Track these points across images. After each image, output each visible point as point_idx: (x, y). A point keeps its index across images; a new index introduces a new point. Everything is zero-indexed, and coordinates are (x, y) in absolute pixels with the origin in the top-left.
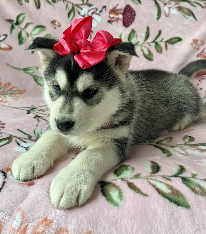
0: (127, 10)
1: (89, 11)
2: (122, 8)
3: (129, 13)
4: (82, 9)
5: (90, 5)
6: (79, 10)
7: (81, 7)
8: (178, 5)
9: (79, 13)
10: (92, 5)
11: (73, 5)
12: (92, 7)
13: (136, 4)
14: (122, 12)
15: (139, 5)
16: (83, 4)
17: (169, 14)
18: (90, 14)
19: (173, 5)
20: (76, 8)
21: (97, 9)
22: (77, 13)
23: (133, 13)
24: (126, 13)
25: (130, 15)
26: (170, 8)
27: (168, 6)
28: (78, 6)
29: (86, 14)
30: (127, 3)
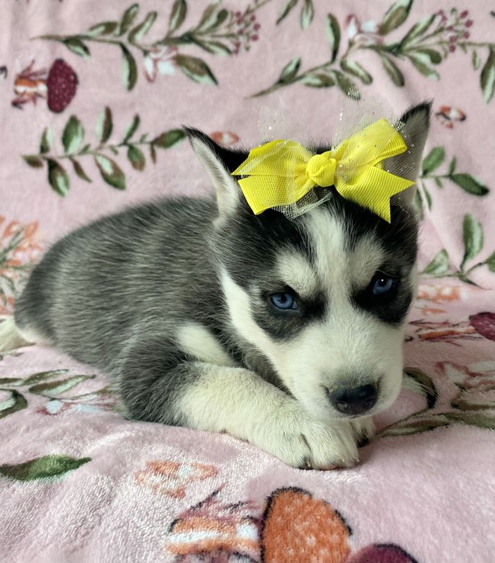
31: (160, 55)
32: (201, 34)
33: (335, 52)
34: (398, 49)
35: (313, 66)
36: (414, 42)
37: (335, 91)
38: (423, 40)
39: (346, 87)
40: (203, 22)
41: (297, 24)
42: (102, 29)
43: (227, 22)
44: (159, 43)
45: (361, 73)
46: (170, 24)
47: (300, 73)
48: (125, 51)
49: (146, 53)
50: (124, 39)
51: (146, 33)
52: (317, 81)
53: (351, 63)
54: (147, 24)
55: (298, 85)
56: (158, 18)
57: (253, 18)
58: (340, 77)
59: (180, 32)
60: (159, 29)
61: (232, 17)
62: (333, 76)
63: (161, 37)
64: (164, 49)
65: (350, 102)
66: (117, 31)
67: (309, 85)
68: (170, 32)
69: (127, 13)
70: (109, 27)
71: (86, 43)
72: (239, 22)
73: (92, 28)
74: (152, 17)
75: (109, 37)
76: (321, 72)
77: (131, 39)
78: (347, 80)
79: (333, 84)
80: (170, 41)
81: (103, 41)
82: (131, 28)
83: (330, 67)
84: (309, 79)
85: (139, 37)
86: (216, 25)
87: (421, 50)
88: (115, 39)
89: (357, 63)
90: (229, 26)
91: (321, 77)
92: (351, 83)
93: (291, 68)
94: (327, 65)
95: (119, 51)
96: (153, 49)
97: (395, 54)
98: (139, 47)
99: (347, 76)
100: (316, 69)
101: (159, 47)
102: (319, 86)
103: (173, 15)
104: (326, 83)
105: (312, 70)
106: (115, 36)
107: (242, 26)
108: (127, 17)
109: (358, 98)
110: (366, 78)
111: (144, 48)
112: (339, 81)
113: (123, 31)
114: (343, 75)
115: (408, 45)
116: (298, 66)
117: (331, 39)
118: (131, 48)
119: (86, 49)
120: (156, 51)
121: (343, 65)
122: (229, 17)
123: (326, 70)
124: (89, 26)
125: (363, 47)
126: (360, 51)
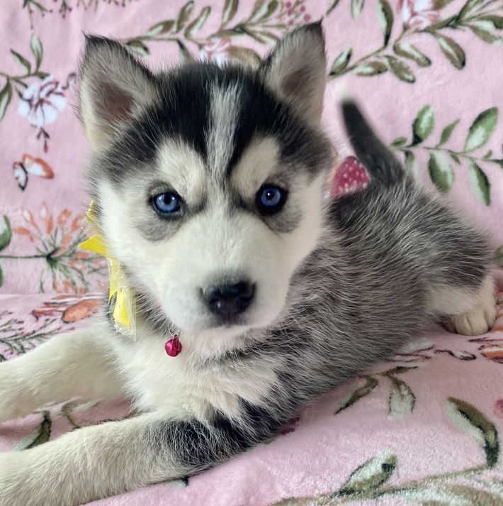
31: (214, 47)
32: (253, 25)
33: (387, 37)
34: (456, 21)
35: (364, 55)
36: (473, 11)
37: (388, 77)
38: (484, 7)
39: (400, 72)
40: (254, 13)
41: (347, 14)
42: (160, 28)
43: (277, 12)
44: (213, 36)
45: (417, 55)
46: (223, 17)
47: (351, 63)
48: (182, 46)
49: (201, 47)
50: (181, 36)
51: (200, 28)
52: (370, 70)
53: (405, 46)
54: (202, 19)
55: (349, 75)
56: (212, 13)
57: (303, 9)
58: (393, 62)
59: (232, 25)
60: (213, 23)
61: (282, 7)
62: (385, 61)
63: (215, 30)
64: (217, 41)
65: (404, 86)
66: (174, 28)
67: (361, 74)
68: (224, 25)
69: (183, 9)
70: (167, 25)
71: (146, 43)
72: (290, 13)
73: (151, 29)
74: (206, 12)
75: (167, 35)
76: (373, 59)
77: (187, 35)
78: (401, 63)
79: (386, 70)
80: (223, 33)
81: (162, 39)
82: (187, 24)
83: (381, 54)
84: (360, 69)
85: (195, 32)
86: (266, 16)
87: (482, 18)
88: (172, 37)
89: (413, 47)
90: (280, 16)
91: (373, 64)
92: (405, 66)
93: (343, 59)
94: (379, 51)
95: (177, 47)
96: (208, 42)
97: (454, 27)
98: (195, 42)
99: (401, 59)
100: (368, 57)
101: (213, 40)
102: (371, 74)
103: (226, 8)
104: (379, 70)
105: (363, 59)
106: (173, 33)
107: (293, 16)
108: (183, 14)
109: (413, 81)
110: (423, 60)
111: (200, 42)
112: (392, 65)
113: (179, 28)
114: (395, 59)
115: (468, 15)
116: (349, 57)
117: (383, 24)
118: (187, 44)
119: (146, 49)
120: (211, 44)
121: (396, 49)
122: (279, 7)
123: (378, 57)
124: (148, 28)
125: (418, 31)
126: (416, 35)
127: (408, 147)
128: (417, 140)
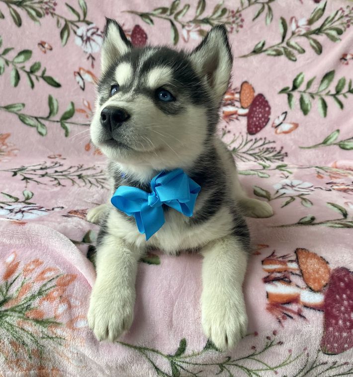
0: (137, 32)
1: (88, 30)
2: (130, 29)
3: (138, 35)
4: (78, 27)
5: (88, 23)
6: (75, 28)
7: (78, 24)
8: (198, 28)
9: (75, 33)
10: (92, 23)
11: (66, 21)
12: (91, 26)
13: (148, 25)
14: (130, 33)
15: (151, 25)
16: (79, 21)
17: (188, 39)
18: (89, 34)
19: (193, 28)
20: (70, 25)
21: (98, 29)
22: (72, 32)
23: (144, 36)
24: (135, 35)
25: (140, 38)
26: (188, 31)
27: (187, 28)
28: (72, 23)
29: (85, 34)
30: (137, 23)
31: (191, 28)
32: (213, 20)
33: (284, 37)
34: (318, 31)
35: (272, 45)
36: (327, 26)
37: (283, 58)
38: (332, 24)
39: (289, 56)
40: (214, 13)
41: (264, 22)
42: (160, 11)
43: (226, 15)
44: (190, 22)
45: (298, 48)
46: (196, 12)
47: (264, 48)
48: (173, 24)
49: (183, 26)
50: (172, 17)
51: (184, 15)
52: (274, 53)
53: (292, 43)
54: (185, 11)
55: (263, 54)
56: (190, 8)
57: (240, 15)
58: (286, 50)
59: (201, 17)
60: (191, 14)
61: (229, 12)
62: (282, 50)
63: (192, 19)
64: (193, 25)
65: (291, 63)
66: (168, 13)
67: (269, 55)
68: (197, 17)
69: (174, 3)
70: (164, 10)
71: (152, 17)
72: (233, 16)
73: (155, 10)
74: (187, 7)
75: (164, 16)
76: (276, 48)
77: (176, 18)
78: (290, 52)
79: (282, 54)
80: (196, 21)
81: (161, 17)
82: (176, 12)
83: (280, 46)
84: (269, 52)
85: (180, 17)
86: (221, 16)
87: (331, 29)
88: (167, 17)
89: (296, 43)
90: (228, 17)
91: (276, 50)
92: (292, 53)
93: (260, 45)
94: (279, 44)
95: (169, 24)
96: (187, 24)
97: (317, 34)
98: (180, 23)
99: (290, 49)
100: (274, 46)
101: (191, 24)
102: (275, 55)
103: (198, 7)
104: (279, 54)
105: (271, 47)
106: (167, 15)
107: (235, 19)
108: (174, 6)
109: (295, 60)
110: (301, 50)
111: (183, 23)
112: (285, 52)
113: (171, 13)
114: (287, 49)
115: (324, 28)
116: (263, 45)
117: (281, 30)
118: (175, 23)
119: (152, 21)
120: (189, 26)
121: (288, 44)
122: (228, 13)
123: (278, 47)
124: (153, 8)
125: (299, 35)
126: (298, 37)
127: (290, 91)
128: (295, 87)
